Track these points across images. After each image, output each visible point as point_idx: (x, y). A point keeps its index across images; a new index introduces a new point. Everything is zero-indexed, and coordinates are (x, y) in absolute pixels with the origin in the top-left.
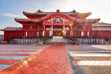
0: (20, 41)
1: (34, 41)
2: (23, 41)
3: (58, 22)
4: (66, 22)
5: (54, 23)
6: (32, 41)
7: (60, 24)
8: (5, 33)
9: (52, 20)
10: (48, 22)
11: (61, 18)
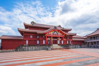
0: (28, 49)
1: (40, 48)
2: (30, 48)
3: (56, 35)
4: (60, 35)
5: (53, 35)
6: (38, 48)
7: (57, 36)
8: (2, 41)
9: (52, 33)
10: (49, 34)
11: (57, 32)
